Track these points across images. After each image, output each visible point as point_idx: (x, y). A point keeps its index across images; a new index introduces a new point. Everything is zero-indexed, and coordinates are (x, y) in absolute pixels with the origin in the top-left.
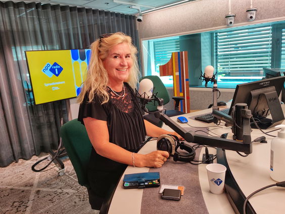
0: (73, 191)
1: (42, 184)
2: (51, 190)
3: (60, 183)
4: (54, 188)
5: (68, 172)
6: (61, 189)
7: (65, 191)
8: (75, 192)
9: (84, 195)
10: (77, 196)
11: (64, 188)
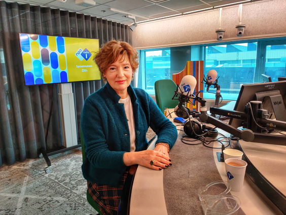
1: (30, 191)
2: (40, 198)
3: (50, 191)
4: (43, 195)
6: (50, 196)
7: (55, 199)
8: (65, 200)
9: (76, 204)
10: (68, 204)
11: (54, 196)
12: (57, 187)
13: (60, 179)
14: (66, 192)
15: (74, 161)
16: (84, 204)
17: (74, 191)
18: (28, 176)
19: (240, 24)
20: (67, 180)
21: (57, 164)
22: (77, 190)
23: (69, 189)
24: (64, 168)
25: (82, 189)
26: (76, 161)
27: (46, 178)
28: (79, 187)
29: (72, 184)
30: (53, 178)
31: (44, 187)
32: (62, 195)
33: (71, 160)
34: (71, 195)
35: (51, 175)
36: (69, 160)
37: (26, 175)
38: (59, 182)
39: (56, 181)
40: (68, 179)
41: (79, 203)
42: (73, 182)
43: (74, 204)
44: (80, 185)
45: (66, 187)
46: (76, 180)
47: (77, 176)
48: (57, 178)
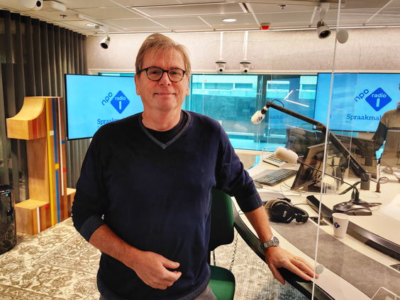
12: (25, 295)
13: (21, 284)
15: (27, 253)
17: (57, 296)
20: (35, 283)
22: (61, 293)
23: (47, 294)
24: (15, 266)
25: (68, 291)
26: (31, 253)
28: (62, 289)
29: (47, 288)
30: (9, 284)
33: (21, 253)
38: (22, 286)
39: (17, 286)
40: (35, 281)
42: (48, 285)
44: (62, 286)
45: (39, 292)
46: (49, 280)
47: (47, 274)
48: (14, 283)
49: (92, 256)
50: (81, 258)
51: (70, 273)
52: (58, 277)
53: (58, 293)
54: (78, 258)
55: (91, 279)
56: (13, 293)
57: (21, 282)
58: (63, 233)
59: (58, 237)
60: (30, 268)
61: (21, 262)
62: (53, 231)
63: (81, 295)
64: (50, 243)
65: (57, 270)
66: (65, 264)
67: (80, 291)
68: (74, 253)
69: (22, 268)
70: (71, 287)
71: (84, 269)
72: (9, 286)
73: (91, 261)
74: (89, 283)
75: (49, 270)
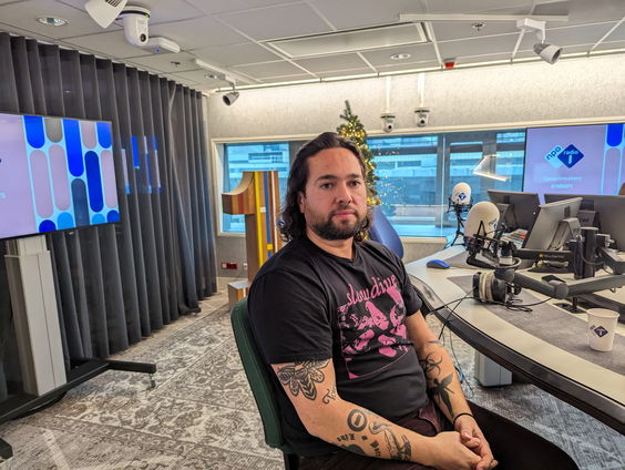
0: (171, 458)
1: (80, 459)
2: (113, 467)
3: (126, 449)
4: (118, 461)
5: (129, 423)
6: (135, 459)
7: (153, 461)
8: (176, 459)
9: (205, 462)
10: (188, 465)
11: (144, 456)
12: (139, 439)
13: (134, 423)
14: (167, 444)
15: (140, 382)
16: (224, 458)
17: (188, 439)
18: (48, 431)
19: (422, 106)
20: (153, 422)
21: (104, 394)
22: (189, 435)
23: (170, 437)
24: (125, 400)
25: (197, 432)
27: (99, 426)
28: (190, 430)
29: (169, 428)
30: (117, 424)
31: (107, 444)
32: (162, 453)
34: (182, 448)
35: (107, 419)
36: (126, 381)
37: (43, 429)
38: (136, 427)
39: (128, 427)
40: (153, 419)
41: (211, 459)
42: (171, 424)
43: (201, 462)
44: (188, 426)
45: (159, 434)
46: (171, 418)
47: (168, 410)
48: (123, 423)
49: (227, 385)
50: (213, 388)
51: (200, 407)
52: (183, 413)
53: (184, 434)
54: (209, 388)
55: (228, 415)
56: (123, 436)
57: (134, 420)
58: (187, 356)
59: (180, 360)
60: (146, 402)
61: (132, 394)
62: (174, 354)
63: (215, 436)
64: (170, 368)
65: (182, 404)
66: (191, 396)
67: (215, 432)
68: (203, 381)
69: (134, 402)
70: (202, 426)
71: (218, 402)
72: (118, 427)
73: (226, 391)
74: (225, 420)
75: (170, 404)
